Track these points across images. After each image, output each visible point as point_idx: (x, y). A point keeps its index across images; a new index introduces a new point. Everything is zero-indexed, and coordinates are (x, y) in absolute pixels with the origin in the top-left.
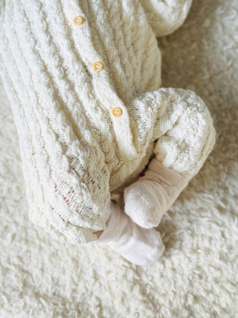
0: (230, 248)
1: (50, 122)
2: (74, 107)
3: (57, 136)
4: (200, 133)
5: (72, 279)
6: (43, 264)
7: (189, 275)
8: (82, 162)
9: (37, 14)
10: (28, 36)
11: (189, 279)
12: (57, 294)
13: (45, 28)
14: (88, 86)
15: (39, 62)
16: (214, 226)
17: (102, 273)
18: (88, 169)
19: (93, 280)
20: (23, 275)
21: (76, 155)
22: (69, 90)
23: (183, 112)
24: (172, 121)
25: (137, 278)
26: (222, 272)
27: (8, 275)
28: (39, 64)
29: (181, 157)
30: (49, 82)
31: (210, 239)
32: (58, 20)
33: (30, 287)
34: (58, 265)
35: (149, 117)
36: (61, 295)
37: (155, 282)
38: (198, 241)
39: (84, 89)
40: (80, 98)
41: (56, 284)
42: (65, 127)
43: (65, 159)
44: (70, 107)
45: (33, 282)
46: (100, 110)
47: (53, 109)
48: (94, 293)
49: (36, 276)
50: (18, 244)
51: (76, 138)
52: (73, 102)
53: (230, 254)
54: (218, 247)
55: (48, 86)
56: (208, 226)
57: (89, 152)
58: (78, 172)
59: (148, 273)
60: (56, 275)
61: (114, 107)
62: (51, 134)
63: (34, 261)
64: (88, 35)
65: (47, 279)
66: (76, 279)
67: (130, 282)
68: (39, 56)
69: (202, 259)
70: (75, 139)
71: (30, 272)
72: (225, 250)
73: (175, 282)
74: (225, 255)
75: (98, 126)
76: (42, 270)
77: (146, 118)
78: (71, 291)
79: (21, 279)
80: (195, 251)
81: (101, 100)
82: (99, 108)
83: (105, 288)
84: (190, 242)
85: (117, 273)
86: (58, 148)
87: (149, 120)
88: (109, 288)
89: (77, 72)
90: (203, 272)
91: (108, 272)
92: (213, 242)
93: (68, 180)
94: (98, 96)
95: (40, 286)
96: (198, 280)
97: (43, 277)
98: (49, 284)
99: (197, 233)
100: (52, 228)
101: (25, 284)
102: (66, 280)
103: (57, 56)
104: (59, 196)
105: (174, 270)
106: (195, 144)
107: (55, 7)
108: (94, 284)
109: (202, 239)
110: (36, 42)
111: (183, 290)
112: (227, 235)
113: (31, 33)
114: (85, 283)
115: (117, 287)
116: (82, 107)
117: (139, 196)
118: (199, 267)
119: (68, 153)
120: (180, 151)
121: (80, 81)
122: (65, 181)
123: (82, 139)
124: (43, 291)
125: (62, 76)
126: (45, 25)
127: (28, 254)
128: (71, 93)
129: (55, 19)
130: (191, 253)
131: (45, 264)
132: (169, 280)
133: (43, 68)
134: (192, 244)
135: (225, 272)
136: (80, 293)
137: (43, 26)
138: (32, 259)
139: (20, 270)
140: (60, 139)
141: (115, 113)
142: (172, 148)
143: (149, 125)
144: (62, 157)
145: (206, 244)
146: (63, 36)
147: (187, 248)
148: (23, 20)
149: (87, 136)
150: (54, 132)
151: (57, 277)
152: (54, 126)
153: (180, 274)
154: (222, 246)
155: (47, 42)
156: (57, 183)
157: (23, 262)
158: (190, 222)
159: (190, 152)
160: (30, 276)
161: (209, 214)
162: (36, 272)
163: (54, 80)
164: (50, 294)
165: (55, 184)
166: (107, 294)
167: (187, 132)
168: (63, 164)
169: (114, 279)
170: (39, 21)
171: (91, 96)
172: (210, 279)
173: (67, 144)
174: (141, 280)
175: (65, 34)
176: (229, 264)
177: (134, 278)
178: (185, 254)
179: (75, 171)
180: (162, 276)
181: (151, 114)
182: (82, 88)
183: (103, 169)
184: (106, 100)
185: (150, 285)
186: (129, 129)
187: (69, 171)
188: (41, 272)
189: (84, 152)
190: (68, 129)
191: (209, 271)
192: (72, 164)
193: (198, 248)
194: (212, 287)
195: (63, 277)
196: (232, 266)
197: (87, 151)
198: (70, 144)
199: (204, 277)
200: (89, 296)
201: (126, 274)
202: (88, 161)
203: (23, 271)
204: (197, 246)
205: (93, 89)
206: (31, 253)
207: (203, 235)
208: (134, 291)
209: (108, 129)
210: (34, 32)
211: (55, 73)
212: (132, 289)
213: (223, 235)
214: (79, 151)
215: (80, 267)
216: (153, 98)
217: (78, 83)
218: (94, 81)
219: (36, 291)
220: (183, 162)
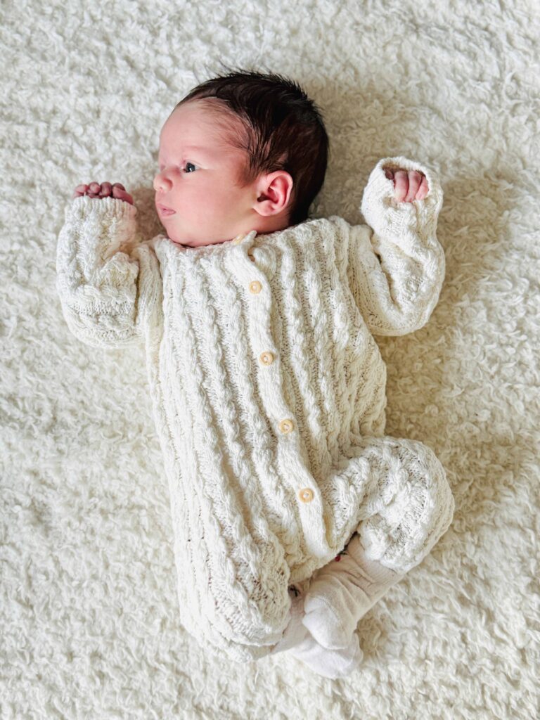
0: (472, 658)
1: (214, 505)
2: (248, 484)
3: (222, 528)
4: (425, 518)
5: (247, 687)
6: (205, 663)
7: (412, 694)
8: (253, 570)
9: (209, 330)
10: (194, 365)
11: (410, 700)
12: (225, 707)
13: (220, 358)
14: (270, 454)
15: (206, 409)
16: (452, 625)
17: (289, 680)
18: (259, 579)
19: (276, 690)
20: (178, 680)
21: (245, 559)
22: (243, 458)
23: (401, 489)
24: (385, 500)
25: (337, 692)
26: (459, 692)
27: (156, 678)
28: (206, 412)
29: (391, 551)
30: (218, 442)
31: (445, 644)
32: (240, 349)
33: (188, 696)
34: (226, 666)
35: (350, 502)
36: (231, 709)
37: (363, 700)
38: (428, 646)
39: (263, 459)
40: (257, 470)
41: (224, 693)
42: (234, 515)
43: (230, 566)
44: (243, 482)
45: (192, 688)
46: (282, 491)
47: (219, 487)
48: (277, 708)
49: (197, 680)
50: (170, 635)
51: (247, 530)
52: (247, 478)
53: (472, 667)
54: (456, 655)
55: (216, 450)
56: (443, 626)
57: (264, 552)
58: (247, 585)
59: (353, 686)
60: (224, 680)
61: (303, 487)
62: (214, 524)
63: (194, 659)
64: (279, 382)
65: (211, 685)
66: (253, 688)
67: (328, 697)
68: (208, 399)
69: (431, 672)
70: (246, 534)
71: (188, 673)
72: (464, 661)
73: (392, 703)
74: (463, 667)
75: (278, 513)
76: (205, 672)
77: (347, 502)
78: (245, 704)
79: (176, 685)
80: (422, 661)
81: (286, 476)
82: (280, 487)
83: (293, 701)
84: (415, 647)
85: (310, 684)
86: (222, 547)
87: (352, 505)
88: (299, 702)
89: (258, 434)
90: (432, 689)
91: (298, 680)
92: (449, 649)
93: (233, 596)
94: (282, 470)
95: (201, 695)
96: (423, 702)
97: (205, 683)
98: (214, 692)
99: (426, 634)
100: (209, 643)
101: (180, 691)
102: (238, 687)
103: (233, 405)
104: (220, 615)
105: (391, 685)
106: (415, 534)
107: (236, 325)
108: (278, 696)
109: (434, 645)
110: (205, 375)
111: (402, 714)
112: (469, 639)
113: (199, 358)
114: (265, 693)
115: (309, 703)
116: (259, 482)
117: (326, 610)
118: (425, 684)
119: (235, 555)
120: (390, 544)
121: (260, 446)
122: (228, 597)
123: (255, 533)
124: (205, 703)
125: (236, 436)
126: (220, 352)
127: (185, 649)
128: (246, 463)
129: (235, 346)
130: (416, 664)
131: (209, 664)
132: (383, 699)
133: (211, 420)
134: (419, 651)
135: (462, 692)
136: (258, 708)
137: (218, 354)
138: (190, 655)
139: (172, 670)
140: (225, 534)
141: (304, 496)
142: (380, 540)
143: (350, 512)
144: (226, 561)
145: (439, 651)
146: (244, 378)
147: (411, 655)
148: (188, 335)
149: (261, 527)
150: (218, 520)
151: (226, 683)
152: (219, 511)
153: (398, 692)
154: (461, 655)
155: (221, 382)
156: (217, 599)
157: (176, 659)
158: (417, 618)
159: (406, 544)
160: (188, 679)
161: (446, 608)
162: (196, 675)
163: (225, 440)
164: (216, 708)
165: (215, 599)
166: (297, 711)
167: (405, 516)
168: (227, 573)
169: (305, 691)
170: (212, 345)
171: (271, 470)
172: (440, 701)
173: (235, 541)
174: (344, 695)
175: (247, 374)
176: (469, 680)
177: (333, 693)
178: (407, 665)
179: (243, 584)
180: (374, 693)
181: (354, 496)
182: (261, 457)
183: (280, 569)
184: (292, 477)
185: (356, 704)
186: (321, 521)
187: (235, 585)
188: (203, 675)
189: (257, 554)
190: (238, 519)
191: (439, 690)
192: (239, 573)
193: (427, 657)
194: (443, 712)
195: (233, 684)
196: (473, 683)
197: (261, 552)
198: (239, 542)
199: (432, 697)
200: (271, 711)
201: (323, 686)
202: (260, 567)
203: (178, 672)
204: (426, 654)
205: (276, 458)
206: (188, 646)
207: (435, 638)
208: (334, 711)
209: (292, 517)
210: (202, 357)
211: (229, 430)
212: (330, 707)
213: (464, 639)
214: (249, 552)
215: (258, 670)
216: (357, 471)
217: (257, 449)
218: (280, 448)
219: (196, 702)
220: (395, 558)
